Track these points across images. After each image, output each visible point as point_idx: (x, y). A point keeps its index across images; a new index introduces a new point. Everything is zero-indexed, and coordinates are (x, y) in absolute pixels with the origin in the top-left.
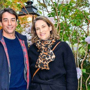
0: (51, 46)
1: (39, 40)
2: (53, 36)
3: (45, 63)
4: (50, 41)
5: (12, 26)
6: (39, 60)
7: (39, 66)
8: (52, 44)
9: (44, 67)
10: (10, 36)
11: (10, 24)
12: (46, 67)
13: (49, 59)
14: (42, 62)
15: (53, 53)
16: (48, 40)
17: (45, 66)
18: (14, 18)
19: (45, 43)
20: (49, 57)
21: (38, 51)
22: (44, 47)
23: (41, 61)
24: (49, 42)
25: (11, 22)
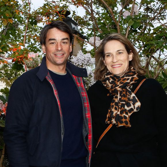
0: (132, 87)
1: (109, 76)
2: (134, 69)
3: (124, 116)
4: (130, 78)
5: (63, 53)
6: (113, 110)
7: (114, 121)
8: (133, 82)
9: (121, 122)
10: (60, 68)
11: (59, 49)
12: (126, 123)
13: (130, 108)
14: (119, 113)
15: (136, 98)
16: (126, 76)
17: (124, 120)
18: (67, 39)
19: (122, 81)
20: (130, 106)
21: (108, 95)
22: (120, 87)
23: (116, 112)
24: (128, 79)
25: (61, 45)
